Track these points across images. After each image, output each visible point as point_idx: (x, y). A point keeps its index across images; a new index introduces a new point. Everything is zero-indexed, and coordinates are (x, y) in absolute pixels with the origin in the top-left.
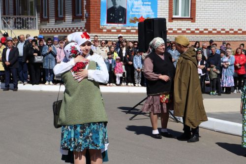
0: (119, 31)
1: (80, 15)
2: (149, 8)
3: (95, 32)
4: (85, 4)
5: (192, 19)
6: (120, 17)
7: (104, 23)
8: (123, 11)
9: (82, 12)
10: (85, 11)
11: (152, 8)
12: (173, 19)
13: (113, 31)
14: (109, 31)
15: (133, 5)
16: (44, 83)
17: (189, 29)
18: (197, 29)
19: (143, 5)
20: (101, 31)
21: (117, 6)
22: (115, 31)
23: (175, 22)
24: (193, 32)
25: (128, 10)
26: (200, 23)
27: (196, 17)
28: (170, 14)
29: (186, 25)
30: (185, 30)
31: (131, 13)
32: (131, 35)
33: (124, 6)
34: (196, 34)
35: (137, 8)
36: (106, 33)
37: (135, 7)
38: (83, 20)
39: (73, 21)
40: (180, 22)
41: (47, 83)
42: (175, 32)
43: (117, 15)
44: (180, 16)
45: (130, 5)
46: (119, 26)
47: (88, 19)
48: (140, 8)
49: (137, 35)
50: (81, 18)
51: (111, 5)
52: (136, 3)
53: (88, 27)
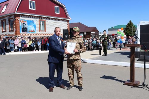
0: (25, 35)
2: (34, 28)
3: (18, 35)
4: (14, 26)
5: (45, 31)
6: (26, 30)
7: (21, 32)
8: (26, 28)
10: (14, 29)
14: (23, 35)
16: (10, 52)
19: (32, 27)
23: (41, 32)
24: (45, 35)
26: (47, 32)
28: (39, 30)
29: (43, 33)
31: (29, 29)
33: (27, 27)
41: (11, 52)
43: (25, 30)
44: (42, 30)
46: (25, 33)
47: (16, 31)
50: (13, 31)
51: (23, 27)
52: (30, 26)
53: (16, 34)
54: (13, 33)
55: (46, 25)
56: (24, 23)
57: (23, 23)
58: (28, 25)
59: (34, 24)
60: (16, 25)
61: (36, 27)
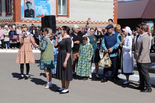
0: (31, 22)
1: (10, 13)
2: (46, 10)
3: (18, 22)
4: (12, 7)
5: (68, 16)
6: (31, 14)
7: (23, 17)
9: (11, 12)
10: (13, 11)
11: (47, 10)
12: (58, 16)
13: (27, 21)
14: (26, 21)
15: (38, 8)
17: (66, 21)
18: (70, 21)
19: (43, 8)
20: (21, 21)
21: (30, 9)
22: (29, 21)
24: (68, 23)
25: (35, 11)
26: (72, 18)
27: (70, 15)
28: (57, 13)
29: (64, 19)
30: (64, 21)
31: (37, 12)
32: (37, 24)
34: (70, 23)
35: (40, 10)
36: (24, 22)
37: (39, 9)
38: (12, 16)
39: (6, 16)
40: (62, 17)
42: (59, 23)
44: (61, 14)
45: (36, 9)
46: (31, 19)
47: (14, 15)
48: (42, 10)
49: (41, 24)
50: (10, 14)
51: (26, 8)
52: (39, 7)
53: (14, 19)
54: (11, 18)
55: (70, 5)
56: (28, 2)
57: (26, 2)
58: (37, 5)
59: (46, 3)
60: (14, 5)
61: (51, 9)
